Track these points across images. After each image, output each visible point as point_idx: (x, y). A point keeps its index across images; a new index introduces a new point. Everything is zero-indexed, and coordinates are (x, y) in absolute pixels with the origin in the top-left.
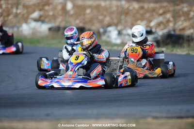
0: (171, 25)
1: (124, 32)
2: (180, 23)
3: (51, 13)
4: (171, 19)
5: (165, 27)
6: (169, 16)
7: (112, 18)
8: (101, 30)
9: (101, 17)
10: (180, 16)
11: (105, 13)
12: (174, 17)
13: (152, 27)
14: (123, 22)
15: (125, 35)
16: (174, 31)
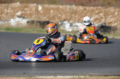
0: (103, 20)
1: (74, 24)
2: (109, 19)
3: (29, 13)
4: (103, 16)
5: (100, 22)
6: (102, 14)
7: (66, 16)
8: (60, 23)
9: (59, 15)
10: (109, 15)
11: (62, 12)
12: (104, 15)
13: (91, 21)
14: (73, 18)
15: (74, 26)
16: (105, 24)
